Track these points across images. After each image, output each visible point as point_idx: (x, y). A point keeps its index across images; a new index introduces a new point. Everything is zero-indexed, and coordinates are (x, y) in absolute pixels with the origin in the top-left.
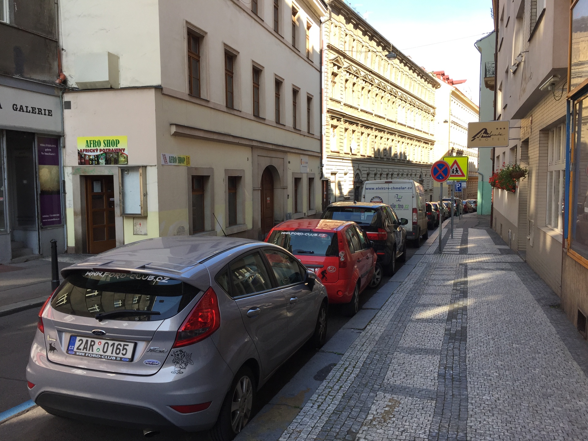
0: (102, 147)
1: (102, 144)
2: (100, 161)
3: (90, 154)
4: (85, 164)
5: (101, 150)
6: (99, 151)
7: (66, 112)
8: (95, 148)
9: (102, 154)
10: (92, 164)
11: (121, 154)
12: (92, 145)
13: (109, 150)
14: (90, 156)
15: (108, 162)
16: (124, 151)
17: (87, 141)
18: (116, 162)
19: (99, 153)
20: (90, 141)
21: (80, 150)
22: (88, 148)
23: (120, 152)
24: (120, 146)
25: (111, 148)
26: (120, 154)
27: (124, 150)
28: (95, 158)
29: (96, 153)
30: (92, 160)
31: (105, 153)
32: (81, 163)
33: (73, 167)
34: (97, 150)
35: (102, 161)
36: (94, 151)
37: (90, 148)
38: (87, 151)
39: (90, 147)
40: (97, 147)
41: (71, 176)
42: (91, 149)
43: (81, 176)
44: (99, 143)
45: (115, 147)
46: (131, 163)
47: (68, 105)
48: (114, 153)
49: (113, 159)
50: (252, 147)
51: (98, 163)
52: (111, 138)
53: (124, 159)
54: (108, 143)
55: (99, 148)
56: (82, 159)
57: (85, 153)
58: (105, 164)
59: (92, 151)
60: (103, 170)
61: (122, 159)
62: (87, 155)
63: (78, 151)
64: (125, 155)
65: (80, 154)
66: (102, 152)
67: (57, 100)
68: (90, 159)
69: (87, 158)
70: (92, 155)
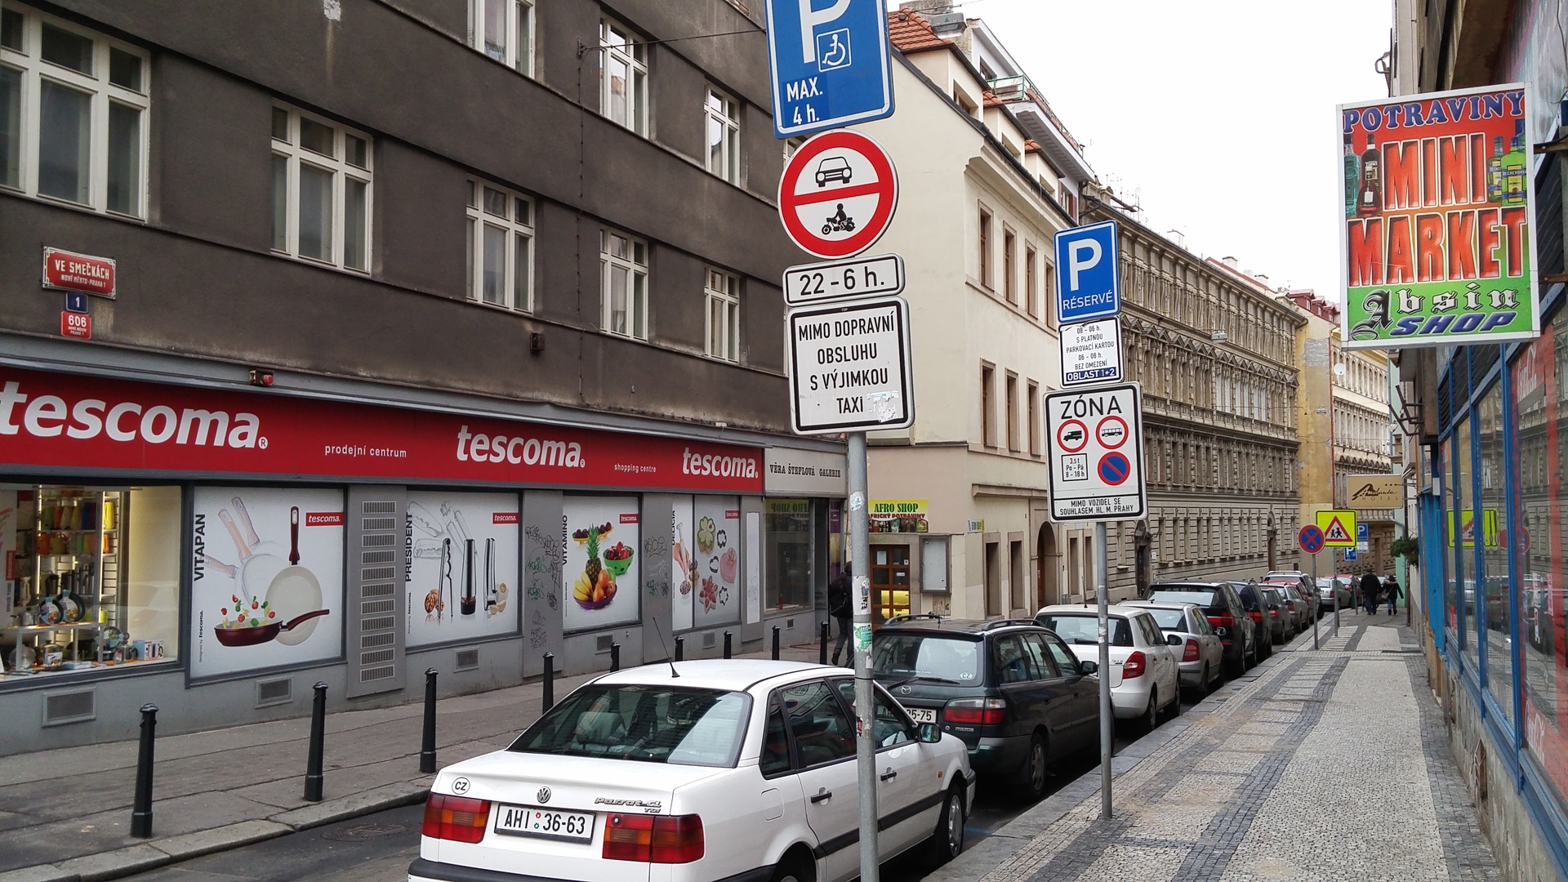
0: (896, 512)
1: (896, 508)
2: (893, 528)
3: (880, 519)
4: (873, 531)
5: (894, 515)
6: (891, 516)
8: (887, 513)
9: (895, 520)
10: (882, 531)
11: (920, 520)
12: (883, 510)
13: (905, 515)
14: (881, 522)
15: (902, 529)
16: (923, 517)
17: (877, 505)
18: (913, 529)
19: (891, 518)
20: (880, 505)
21: (867, 516)
22: (877, 513)
23: (918, 518)
24: (918, 512)
25: (907, 513)
26: (918, 520)
27: (923, 515)
28: (887, 524)
29: (887, 519)
30: (882, 527)
31: (900, 519)
32: (869, 531)
33: (858, 536)
34: (889, 515)
35: (895, 528)
36: (885, 516)
37: (880, 513)
38: (875, 516)
39: (881, 511)
40: (890, 512)
42: (881, 515)
43: (870, 547)
44: (892, 507)
45: (912, 513)
46: (932, 531)
48: (911, 519)
49: (909, 526)
50: (1030, 500)
51: (890, 530)
52: (906, 501)
53: (923, 527)
54: (903, 507)
55: (891, 513)
56: (872, 527)
57: (873, 518)
58: (900, 532)
59: (883, 516)
60: (896, 538)
61: (920, 526)
62: (877, 521)
63: (865, 517)
64: (924, 522)
65: (867, 520)
66: (895, 518)
67: (842, 457)
68: (880, 526)
69: (876, 524)
70: (883, 521)
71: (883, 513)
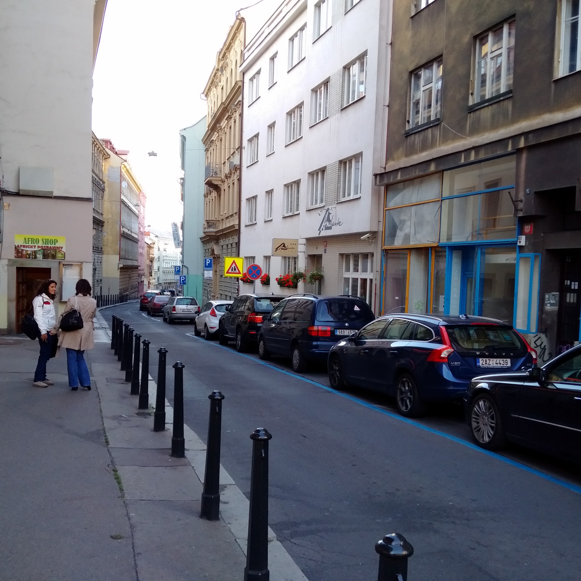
0: (40, 244)
1: (41, 242)
2: (38, 256)
3: (27, 249)
4: (21, 257)
6: (37, 247)
7: (5, 212)
8: (33, 245)
9: (40, 250)
10: (29, 258)
11: (59, 251)
12: (30, 242)
13: (47, 247)
14: (28, 251)
15: (45, 256)
16: (61, 249)
17: (25, 239)
18: (54, 257)
19: (36, 249)
20: (28, 238)
21: (17, 246)
22: (25, 245)
24: (57, 245)
25: (49, 246)
26: (57, 251)
28: (33, 253)
29: (33, 249)
30: (29, 255)
31: (43, 249)
32: (17, 257)
33: (9, 260)
34: (35, 247)
35: (40, 256)
36: (31, 247)
37: (27, 245)
39: (28, 243)
40: (35, 244)
41: (6, 267)
42: (29, 246)
43: (18, 268)
44: (37, 241)
45: (53, 245)
46: (68, 259)
47: (6, 206)
48: (53, 250)
49: (50, 255)
51: (36, 257)
52: (50, 238)
53: (61, 256)
54: (47, 241)
55: (37, 245)
56: (19, 252)
57: (22, 248)
58: (43, 259)
59: (30, 247)
60: (40, 263)
61: (59, 255)
62: (25, 250)
63: (15, 246)
64: (62, 252)
65: (17, 248)
66: (40, 248)
68: (27, 254)
69: (24, 252)
70: (30, 250)
71: (30, 244)
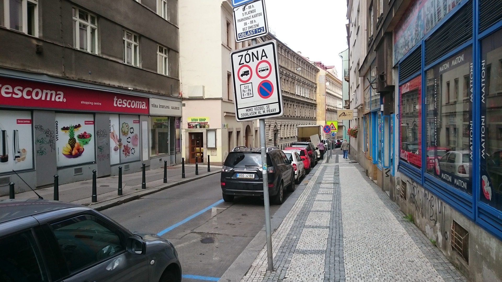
0: (198, 121)
3: (193, 124)
4: (190, 128)
7: (183, 107)
9: (198, 124)
15: (200, 127)
17: (192, 119)
18: (204, 127)
21: (189, 122)
23: (206, 123)
24: (206, 121)
25: (202, 122)
27: (208, 122)
29: (195, 124)
30: (194, 127)
31: (200, 124)
32: (189, 128)
33: (186, 129)
34: (196, 123)
35: (198, 127)
36: (195, 123)
38: (191, 123)
41: (184, 133)
43: (189, 133)
44: (197, 120)
45: (204, 122)
46: (210, 128)
47: (184, 105)
48: (204, 124)
49: (203, 126)
51: (196, 128)
52: (202, 118)
54: (201, 120)
55: (197, 122)
56: (189, 126)
60: (198, 130)
61: (206, 126)
64: (208, 125)
65: (189, 124)
67: (180, 103)
69: (192, 126)
70: (194, 124)
71: (194, 122)
